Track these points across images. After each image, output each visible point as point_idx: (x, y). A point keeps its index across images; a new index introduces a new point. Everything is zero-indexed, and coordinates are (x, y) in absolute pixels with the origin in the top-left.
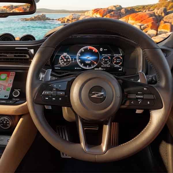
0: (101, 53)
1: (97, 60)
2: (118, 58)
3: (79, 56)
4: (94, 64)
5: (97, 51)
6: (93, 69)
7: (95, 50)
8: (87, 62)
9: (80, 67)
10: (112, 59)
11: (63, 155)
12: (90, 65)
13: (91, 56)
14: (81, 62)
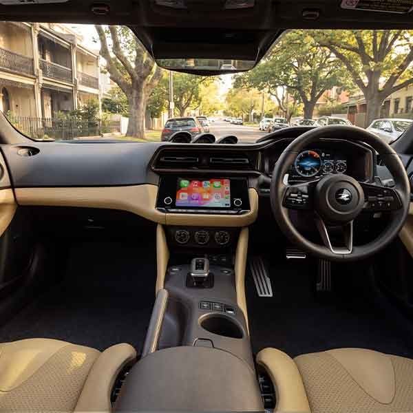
0: (323, 159)
1: (317, 167)
2: (342, 164)
3: (298, 162)
4: (314, 171)
5: (318, 156)
6: (314, 176)
7: (316, 155)
8: (307, 169)
9: (299, 175)
10: (335, 165)
11: (261, 293)
12: (309, 172)
13: (312, 162)
14: (300, 169)
